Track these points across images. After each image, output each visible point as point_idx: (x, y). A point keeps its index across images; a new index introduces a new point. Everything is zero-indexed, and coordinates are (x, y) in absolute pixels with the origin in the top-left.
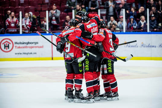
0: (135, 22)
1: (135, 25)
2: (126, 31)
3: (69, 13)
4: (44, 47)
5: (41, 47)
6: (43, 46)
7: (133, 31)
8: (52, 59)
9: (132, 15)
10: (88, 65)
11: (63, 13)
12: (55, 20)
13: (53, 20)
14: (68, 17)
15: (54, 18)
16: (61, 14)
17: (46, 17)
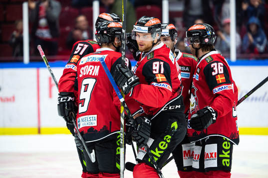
0: (263, 33)
1: (261, 43)
2: (237, 58)
3: (85, 9)
4: (16, 99)
5: (8, 100)
6: (14, 98)
7: (257, 59)
8: (39, 132)
9: (256, 16)
10: (162, 152)
11: (67, 9)
12: (46, 28)
13: (41, 28)
14: (82, 19)
15: (43, 22)
16: (62, 12)
17: (21, 18)
